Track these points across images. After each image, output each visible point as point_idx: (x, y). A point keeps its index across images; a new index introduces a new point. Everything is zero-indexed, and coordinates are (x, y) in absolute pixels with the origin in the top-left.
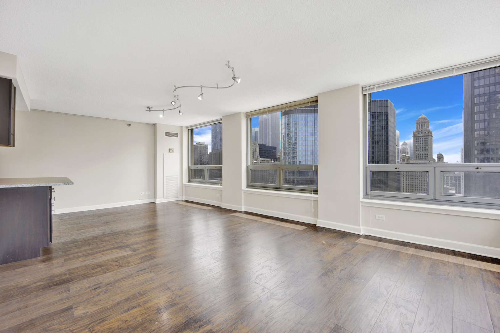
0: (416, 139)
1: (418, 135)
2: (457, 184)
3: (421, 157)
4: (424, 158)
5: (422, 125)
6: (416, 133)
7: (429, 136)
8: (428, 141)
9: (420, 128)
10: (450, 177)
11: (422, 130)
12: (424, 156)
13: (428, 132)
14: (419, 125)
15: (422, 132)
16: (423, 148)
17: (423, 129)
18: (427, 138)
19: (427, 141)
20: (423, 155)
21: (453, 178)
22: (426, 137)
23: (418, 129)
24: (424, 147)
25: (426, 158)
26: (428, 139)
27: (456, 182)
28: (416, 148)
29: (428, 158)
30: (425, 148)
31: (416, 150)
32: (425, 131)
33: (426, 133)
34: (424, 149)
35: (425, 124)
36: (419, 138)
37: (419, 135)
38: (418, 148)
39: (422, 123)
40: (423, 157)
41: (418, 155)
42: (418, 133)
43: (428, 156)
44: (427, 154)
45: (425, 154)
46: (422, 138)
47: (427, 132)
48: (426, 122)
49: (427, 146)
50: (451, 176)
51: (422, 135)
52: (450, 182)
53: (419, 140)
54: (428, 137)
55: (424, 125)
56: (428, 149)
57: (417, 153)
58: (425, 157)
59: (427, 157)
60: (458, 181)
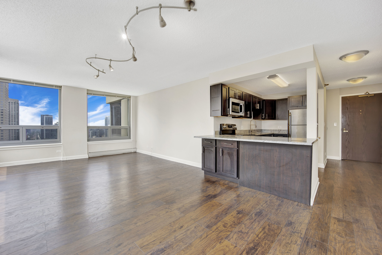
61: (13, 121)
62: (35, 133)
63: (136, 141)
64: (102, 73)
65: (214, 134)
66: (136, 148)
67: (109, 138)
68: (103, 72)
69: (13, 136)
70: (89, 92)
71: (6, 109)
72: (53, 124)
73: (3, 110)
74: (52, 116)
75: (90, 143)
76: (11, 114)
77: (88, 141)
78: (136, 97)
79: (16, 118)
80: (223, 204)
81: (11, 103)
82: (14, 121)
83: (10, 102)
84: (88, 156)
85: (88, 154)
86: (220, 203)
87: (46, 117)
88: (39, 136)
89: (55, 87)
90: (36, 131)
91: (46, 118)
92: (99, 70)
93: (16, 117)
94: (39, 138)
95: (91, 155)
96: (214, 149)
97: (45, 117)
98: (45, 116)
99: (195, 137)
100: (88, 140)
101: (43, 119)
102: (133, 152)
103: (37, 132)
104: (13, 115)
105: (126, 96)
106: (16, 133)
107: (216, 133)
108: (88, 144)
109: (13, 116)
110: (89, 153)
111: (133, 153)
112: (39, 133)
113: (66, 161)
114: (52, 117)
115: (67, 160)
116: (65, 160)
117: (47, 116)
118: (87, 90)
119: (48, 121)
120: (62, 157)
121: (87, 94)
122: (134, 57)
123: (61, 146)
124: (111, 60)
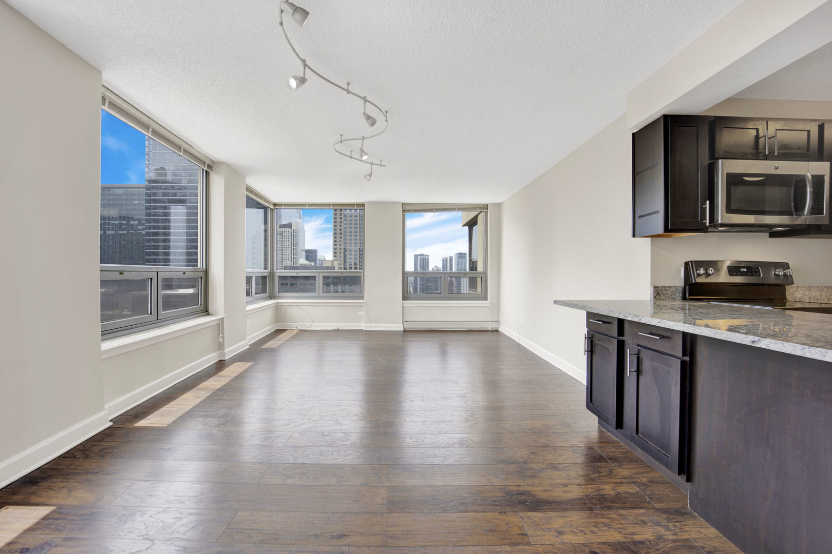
63: (498, 307)
64: (379, 166)
65: (652, 297)
66: (498, 321)
67: (443, 295)
68: (381, 165)
70: (406, 208)
72: (429, 270)
75: (408, 303)
77: (403, 300)
78: (499, 206)
80: (529, 544)
84: (404, 326)
85: (403, 324)
86: (526, 535)
89: (357, 207)
91: (420, 259)
92: (372, 162)
95: (409, 326)
96: (613, 347)
97: (419, 257)
99: (555, 302)
100: (403, 298)
102: (490, 329)
105: (477, 206)
107: (658, 293)
108: (404, 305)
110: (404, 322)
111: (490, 333)
113: (370, 331)
114: (427, 256)
116: (368, 329)
118: (403, 204)
119: (423, 265)
120: (364, 324)
121: (404, 211)
122: (368, 118)
123: (364, 305)
124: (363, 138)
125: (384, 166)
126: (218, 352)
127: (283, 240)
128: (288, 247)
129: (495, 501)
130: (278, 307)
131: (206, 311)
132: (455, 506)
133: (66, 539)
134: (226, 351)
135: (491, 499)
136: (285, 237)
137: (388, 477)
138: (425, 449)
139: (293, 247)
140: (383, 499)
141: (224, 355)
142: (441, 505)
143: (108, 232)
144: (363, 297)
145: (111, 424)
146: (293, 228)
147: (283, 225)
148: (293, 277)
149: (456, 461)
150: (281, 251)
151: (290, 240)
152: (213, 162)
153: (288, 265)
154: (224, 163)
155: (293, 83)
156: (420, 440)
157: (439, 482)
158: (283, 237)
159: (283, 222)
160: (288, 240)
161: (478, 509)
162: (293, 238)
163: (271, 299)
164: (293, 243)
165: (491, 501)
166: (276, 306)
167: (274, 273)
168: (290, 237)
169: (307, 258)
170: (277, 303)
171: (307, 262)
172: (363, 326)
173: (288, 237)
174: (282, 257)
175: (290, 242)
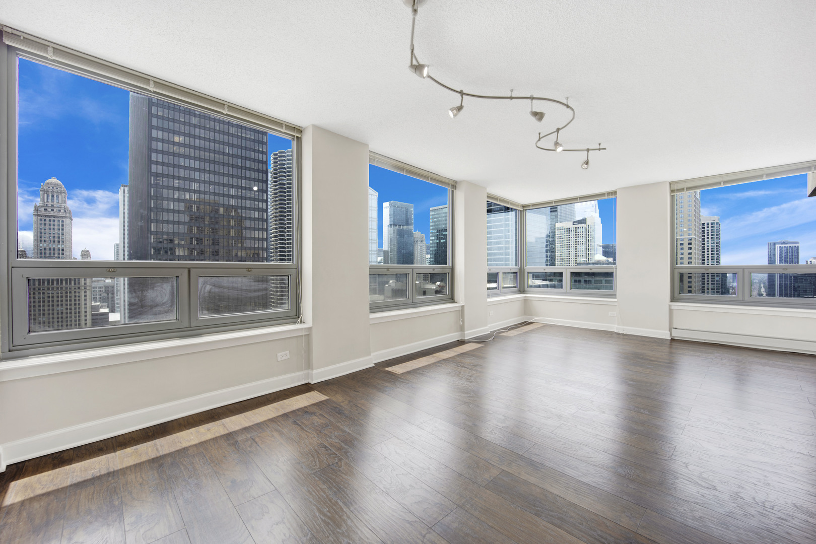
0: (41, 220)
1: (43, 213)
2: (108, 298)
3: (50, 254)
4: (56, 255)
5: (53, 196)
6: (41, 209)
7: (66, 217)
8: (65, 226)
9: (50, 201)
10: (99, 288)
11: (52, 206)
12: (56, 252)
13: (65, 211)
14: (48, 196)
15: (52, 208)
16: (54, 237)
17: (55, 204)
18: (63, 221)
19: (63, 226)
20: (54, 249)
21: (103, 289)
22: (61, 219)
23: (46, 201)
24: (56, 236)
25: (61, 256)
26: (64, 224)
27: (108, 294)
28: (41, 237)
29: (64, 256)
30: (59, 238)
31: (41, 241)
32: (59, 207)
33: (60, 211)
34: (56, 240)
35: (60, 196)
36: (47, 219)
37: (47, 214)
38: (44, 237)
39: (53, 192)
40: (54, 254)
41: (45, 249)
42: (45, 210)
43: (65, 253)
44: (63, 250)
45: (59, 249)
46: (52, 219)
47: (62, 211)
48: (61, 193)
49: (63, 234)
50: (101, 286)
51: (52, 213)
52: (98, 296)
53: (47, 222)
54: (64, 219)
55: (58, 197)
56: (65, 240)
57: (43, 245)
58: (59, 254)
59: (63, 254)
60: (110, 294)
61: (710, 259)
62: (755, 283)
68: (599, 149)
69: (710, 288)
71: (696, 237)
73: (691, 240)
74: (797, 243)
75: (677, 305)
76: (706, 245)
79: (715, 253)
81: (706, 225)
82: (712, 259)
83: (704, 223)
84: (671, 334)
85: (670, 330)
87: (780, 247)
88: (763, 290)
90: (757, 278)
91: (781, 249)
92: (588, 149)
93: (715, 250)
94: (765, 294)
97: (777, 246)
98: (779, 245)
100: (673, 299)
101: (772, 252)
103: (760, 283)
104: (710, 247)
106: (715, 282)
108: (673, 307)
109: (710, 249)
110: (672, 328)
112: (764, 283)
113: (623, 334)
114: (796, 245)
115: (625, 333)
117: (784, 245)
119: (787, 257)
120: (616, 326)
121: (672, 191)
122: (535, 114)
123: (616, 304)
124: (558, 130)
125: (605, 149)
126: (460, 333)
127: (577, 236)
128: (582, 243)
129: (602, 538)
130: (526, 301)
131: (452, 299)
132: (551, 516)
133: (320, 414)
134: (466, 332)
135: (599, 532)
136: (579, 233)
137: (511, 463)
138: (571, 458)
139: (587, 243)
140: (490, 476)
141: (464, 335)
142: (538, 508)
143: (442, 241)
144: (615, 295)
145: (374, 365)
146: (587, 224)
147: (576, 222)
148: (587, 274)
149: (595, 482)
150: (575, 248)
151: (584, 236)
152: (456, 182)
153: (582, 262)
154: (464, 181)
155: (451, 114)
156: (574, 449)
157: (556, 490)
158: (577, 234)
159: (578, 218)
160: (582, 236)
161: (573, 532)
162: (587, 234)
163: (521, 293)
164: (587, 238)
165: (598, 535)
166: (525, 300)
167: (524, 270)
168: (584, 233)
169: (606, 254)
170: (525, 297)
171: (604, 258)
172: (615, 328)
173: (582, 233)
174: (576, 254)
175: (584, 238)
